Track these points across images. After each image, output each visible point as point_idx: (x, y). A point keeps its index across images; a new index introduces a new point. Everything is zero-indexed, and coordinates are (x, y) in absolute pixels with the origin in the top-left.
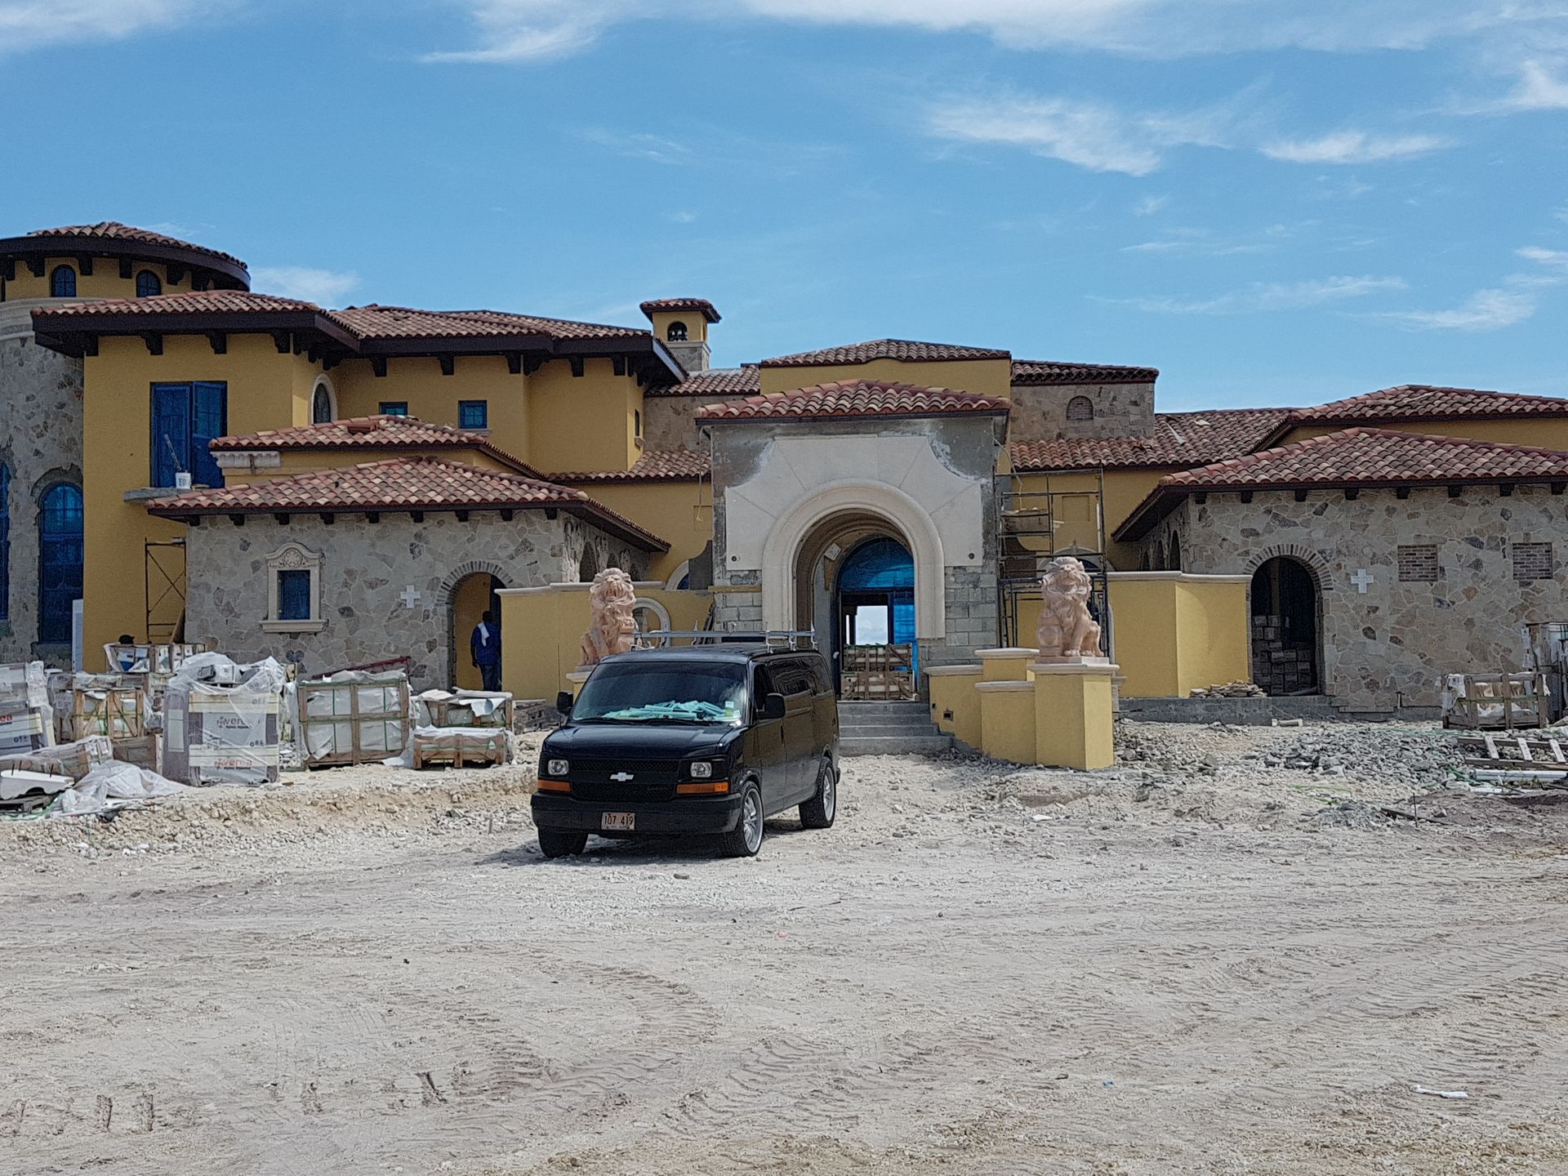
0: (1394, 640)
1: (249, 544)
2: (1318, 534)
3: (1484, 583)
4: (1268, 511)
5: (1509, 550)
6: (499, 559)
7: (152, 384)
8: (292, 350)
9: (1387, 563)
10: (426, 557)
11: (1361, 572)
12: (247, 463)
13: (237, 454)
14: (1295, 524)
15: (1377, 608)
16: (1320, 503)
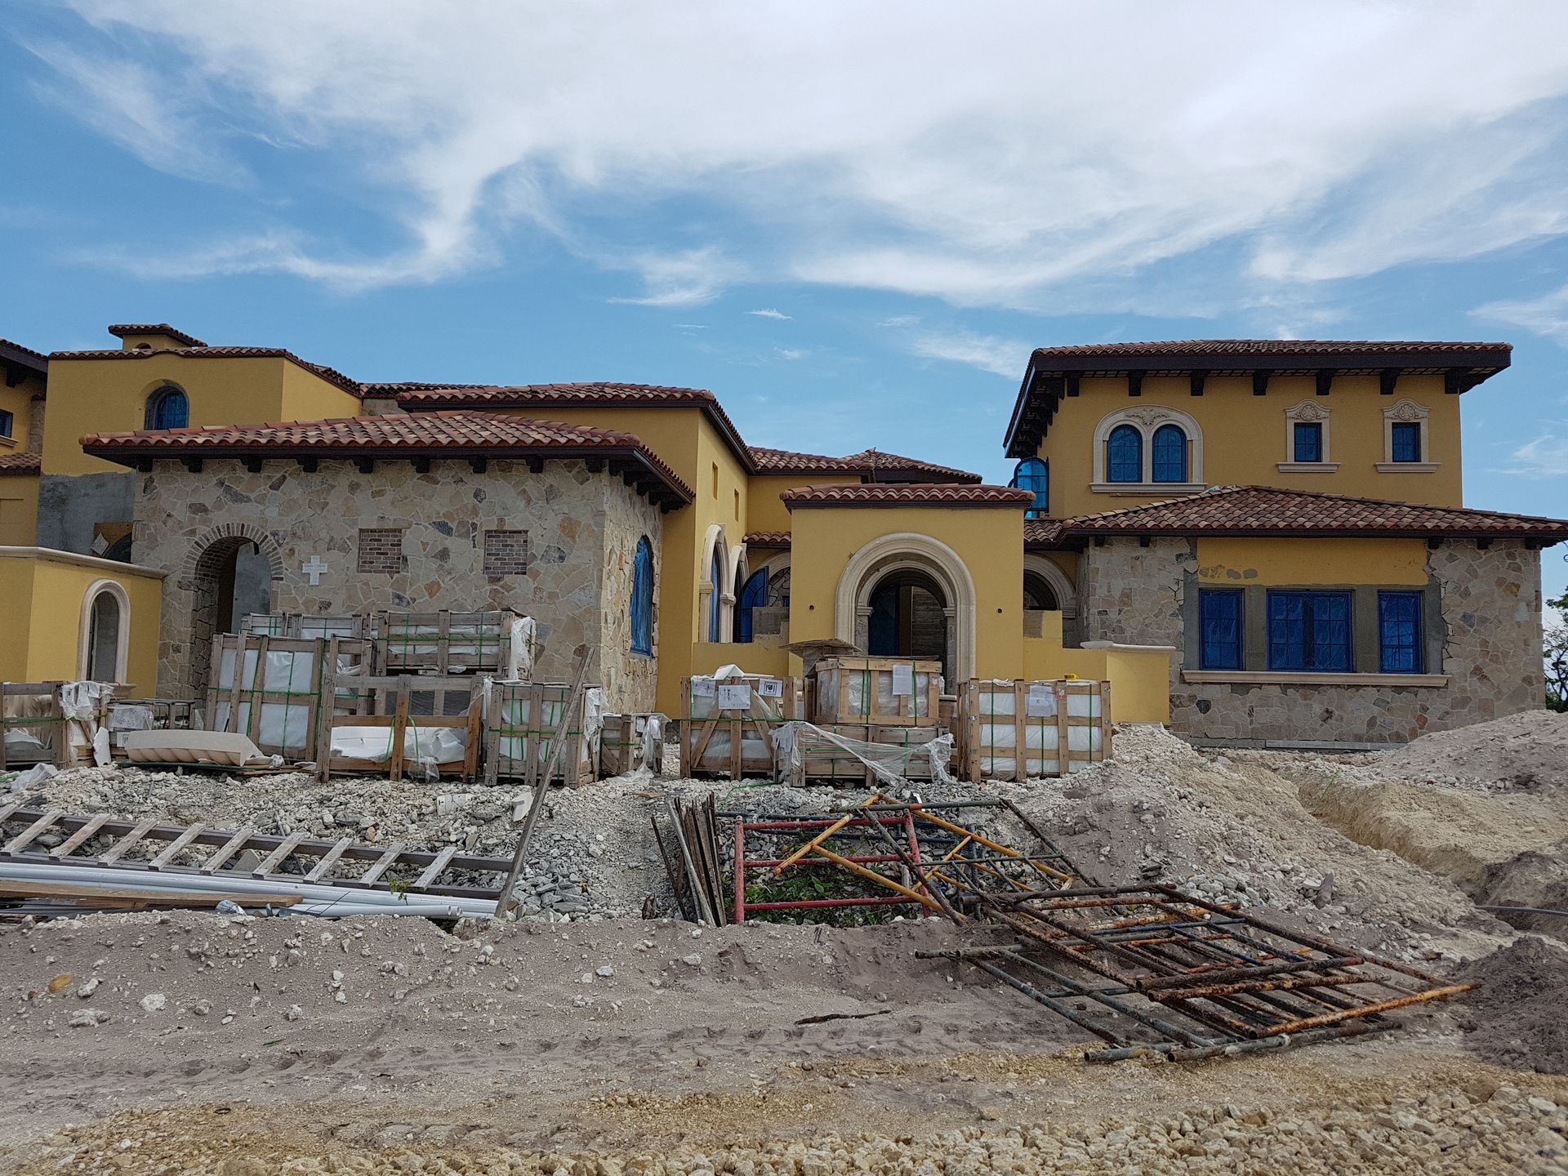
2: (272, 512)
3: (449, 577)
4: (221, 483)
5: (480, 538)
9: (345, 549)
11: (315, 560)
14: (249, 500)
15: (330, 604)
16: (278, 475)
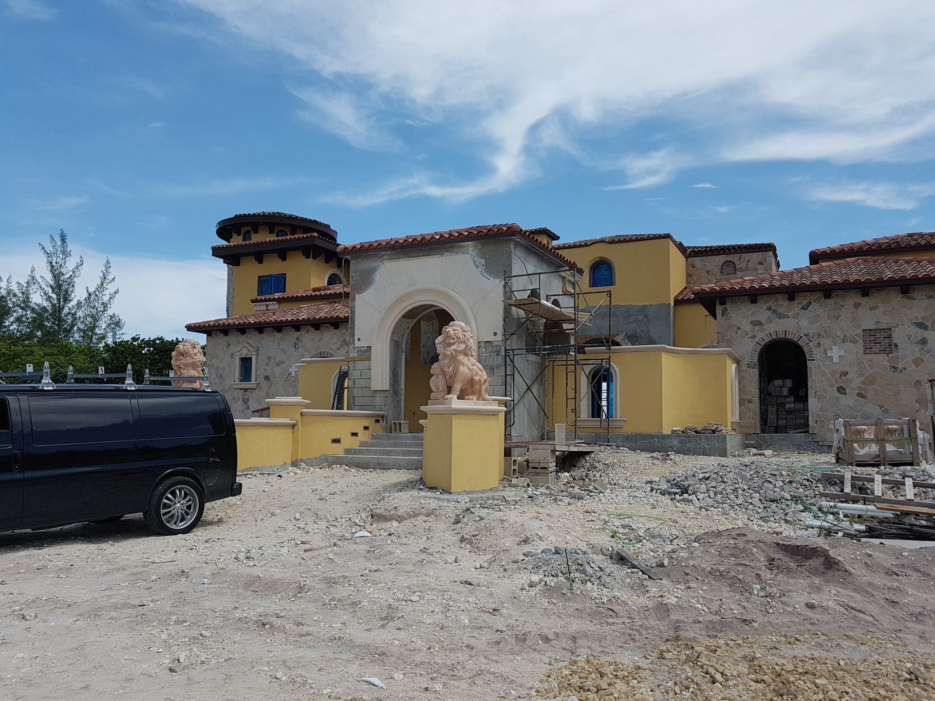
0: (860, 395)
1: (230, 345)
3: (929, 354)
4: (770, 309)
6: (333, 350)
7: (259, 277)
8: (311, 257)
9: (854, 342)
10: (301, 349)
11: (835, 348)
12: (265, 308)
13: (261, 304)
14: (788, 317)
15: (847, 373)
16: (805, 302)
